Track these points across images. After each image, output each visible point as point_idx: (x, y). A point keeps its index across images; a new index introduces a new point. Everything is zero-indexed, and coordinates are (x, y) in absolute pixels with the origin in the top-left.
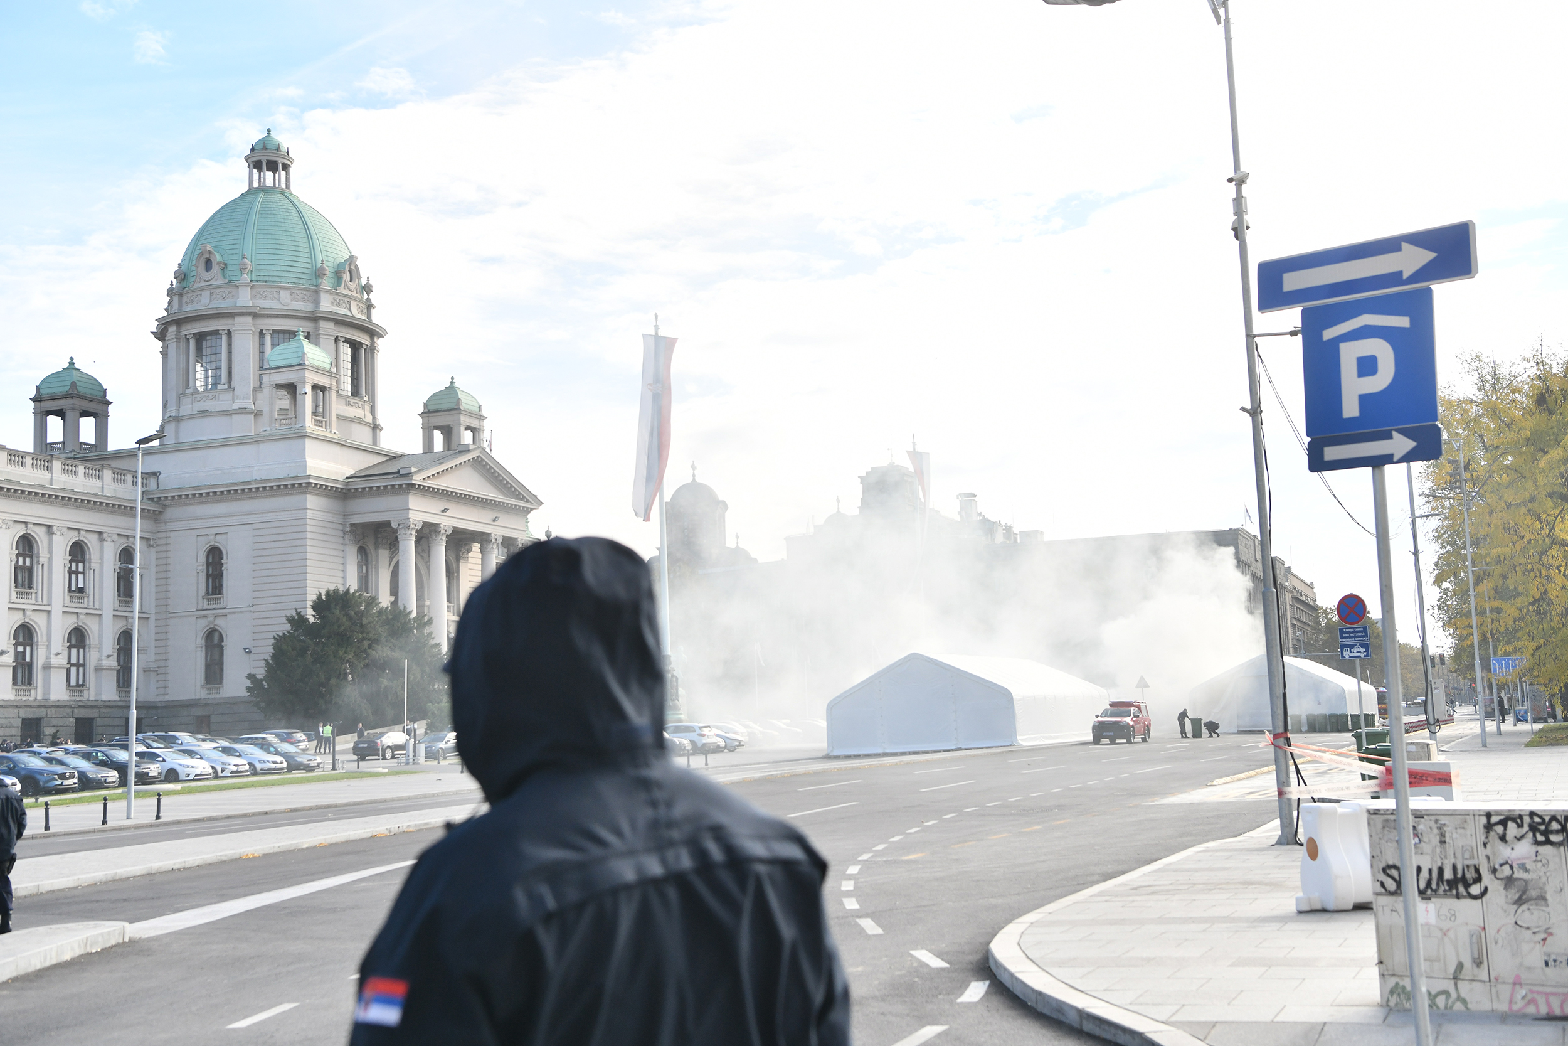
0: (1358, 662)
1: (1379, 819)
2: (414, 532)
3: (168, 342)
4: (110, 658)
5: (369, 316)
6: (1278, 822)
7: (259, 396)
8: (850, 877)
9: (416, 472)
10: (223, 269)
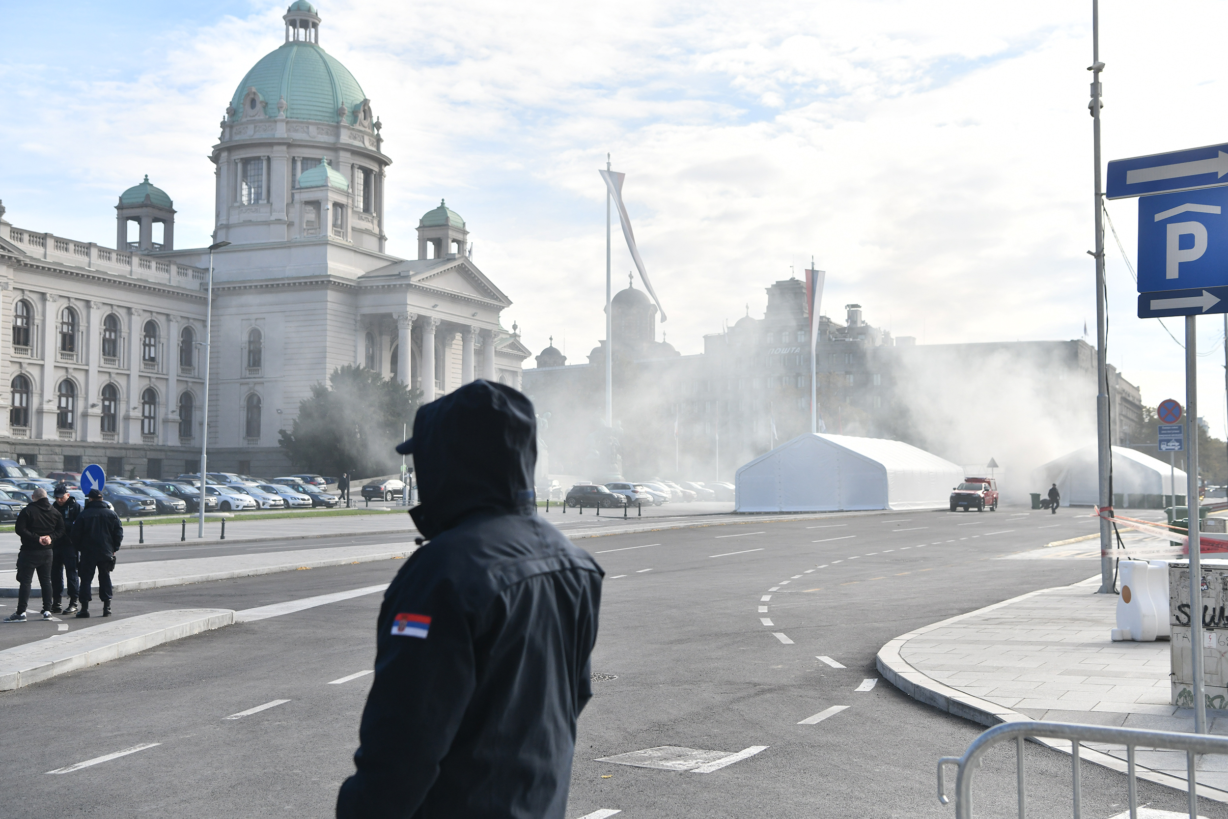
0: (1172, 454)
1: (1178, 571)
2: (410, 323)
3: (221, 165)
4: (175, 413)
5: (378, 147)
6: (1100, 576)
7: (291, 210)
8: (764, 604)
9: (413, 275)
10: (265, 107)
